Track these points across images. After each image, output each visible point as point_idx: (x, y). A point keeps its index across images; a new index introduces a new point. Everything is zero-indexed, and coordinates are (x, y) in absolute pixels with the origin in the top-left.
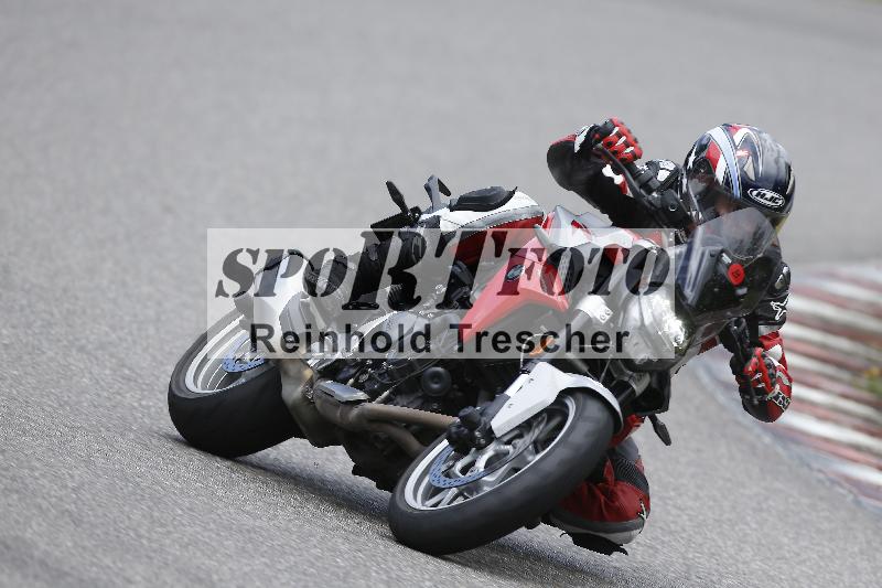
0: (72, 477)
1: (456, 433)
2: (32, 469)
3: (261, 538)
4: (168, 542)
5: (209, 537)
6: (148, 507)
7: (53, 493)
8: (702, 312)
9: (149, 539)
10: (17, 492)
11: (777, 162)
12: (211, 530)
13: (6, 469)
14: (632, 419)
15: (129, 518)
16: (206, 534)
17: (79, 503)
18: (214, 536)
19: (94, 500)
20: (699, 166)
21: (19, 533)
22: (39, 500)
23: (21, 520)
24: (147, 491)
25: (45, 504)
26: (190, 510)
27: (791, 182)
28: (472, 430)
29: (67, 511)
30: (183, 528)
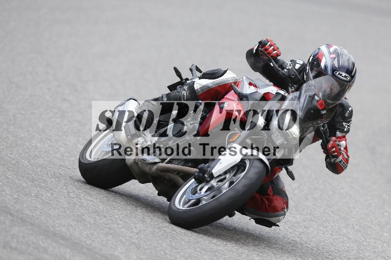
0: (136, 228)
1: (197, 175)
2: (118, 224)
3: (220, 255)
4: (178, 256)
5: (197, 254)
6: (170, 241)
7: (127, 235)
8: (306, 121)
9: (170, 255)
10: (111, 234)
11: (348, 60)
12: (198, 251)
13: (107, 224)
14: (276, 169)
15: (161, 246)
16: (195, 253)
17: (139, 239)
18: (199, 253)
19: (146, 238)
20: (314, 61)
21: (113, 253)
22: (121, 238)
23: (113, 247)
24: (170, 234)
25: (124, 240)
26: (188, 242)
27: (354, 70)
28: (204, 174)
29: (134, 243)
30: (185, 250)
